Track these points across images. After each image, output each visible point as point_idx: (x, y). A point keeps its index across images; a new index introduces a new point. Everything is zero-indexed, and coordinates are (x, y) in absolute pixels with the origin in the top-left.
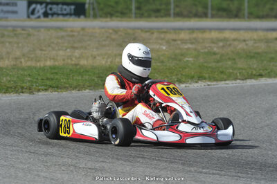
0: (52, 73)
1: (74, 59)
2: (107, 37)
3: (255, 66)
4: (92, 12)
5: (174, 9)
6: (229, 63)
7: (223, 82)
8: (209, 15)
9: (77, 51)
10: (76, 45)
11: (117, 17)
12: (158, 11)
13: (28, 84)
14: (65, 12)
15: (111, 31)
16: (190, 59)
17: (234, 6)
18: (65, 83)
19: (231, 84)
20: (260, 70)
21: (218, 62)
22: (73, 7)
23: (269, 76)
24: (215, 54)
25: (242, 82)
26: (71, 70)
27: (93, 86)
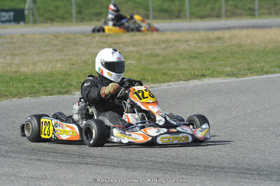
1: (14, 66)
2: (48, 43)
3: (197, 66)
4: (31, 18)
6: (172, 64)
7: (166, 84)
8: (151, 17)
9: (17, 58)
10: (15, 52)
11: (58, 22)
12: (99, 14)
14: (4, 19)
15: (51, 36)
16: (133, 62)
17: (175, 6)
18: (5, 91)
19: (174, 85)
20: (203, 70)
21: (160, 64)
22: (12, 14)
23: (212, 75)
24: (157, 56)
25: (185, 83)
26: (10, 78)
27: (34, 93)
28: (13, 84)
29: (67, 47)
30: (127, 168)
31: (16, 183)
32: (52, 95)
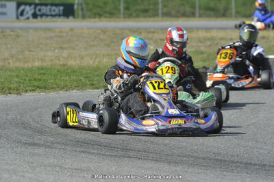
0: (40, 74)
1: (62, 59)
2: (96, 37)
4: (80, 13)
5: (162, 9)
8: (197, 15)
9: (65, 51)
10: (64, 46)
11: (106, 17)
12: (146, 11)
13: (16, 85)
14: (53, 13)
15: (99, 31)
17: (221, 6)
18: (52, 83)
22: (61, 8)
24: (202, 53)
26: (58, 71)
27: (81, 86)
28: (61, 77)
29: (114, 42)
30: (169, 163)
31: (60, 174)
32: (98, 88)
